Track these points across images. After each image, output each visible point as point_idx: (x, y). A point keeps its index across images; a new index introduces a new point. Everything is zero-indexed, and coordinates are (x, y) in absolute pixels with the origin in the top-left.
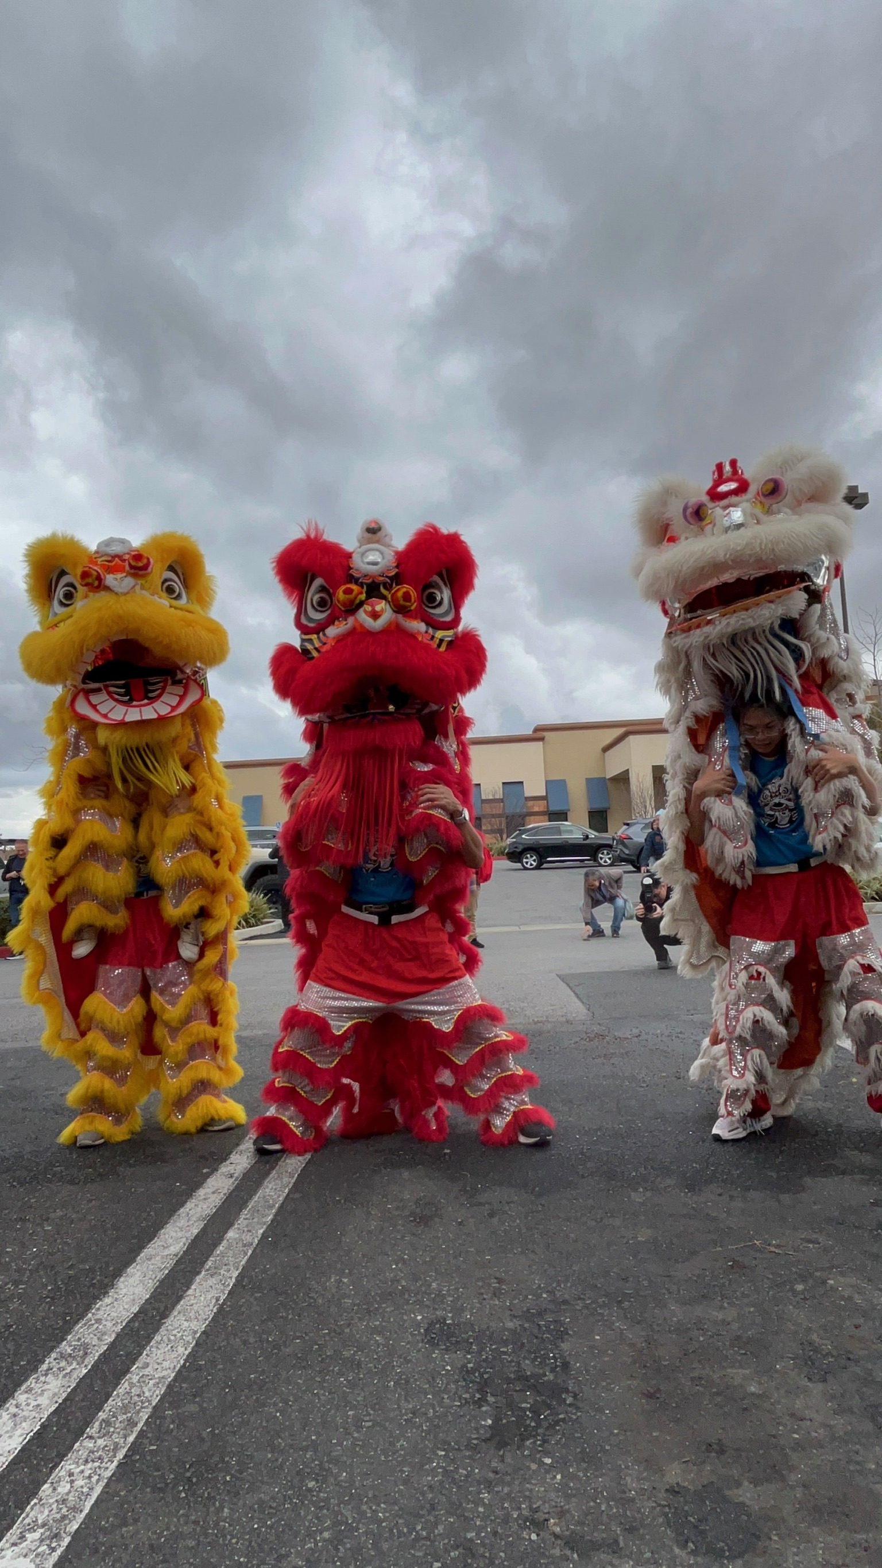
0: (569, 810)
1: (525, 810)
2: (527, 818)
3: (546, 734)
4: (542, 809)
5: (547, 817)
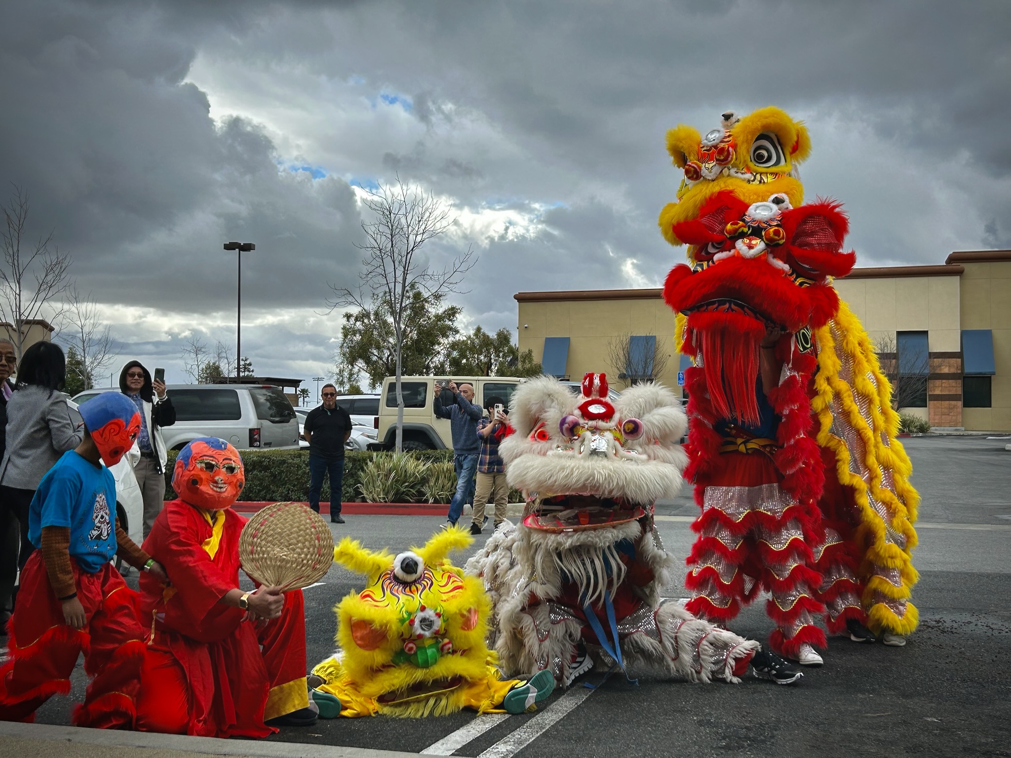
0: (994, 374)
1: (926, 371)
2: (931, 384)
3: (967, 267)
4: (953, 370)
5: (960, 382)
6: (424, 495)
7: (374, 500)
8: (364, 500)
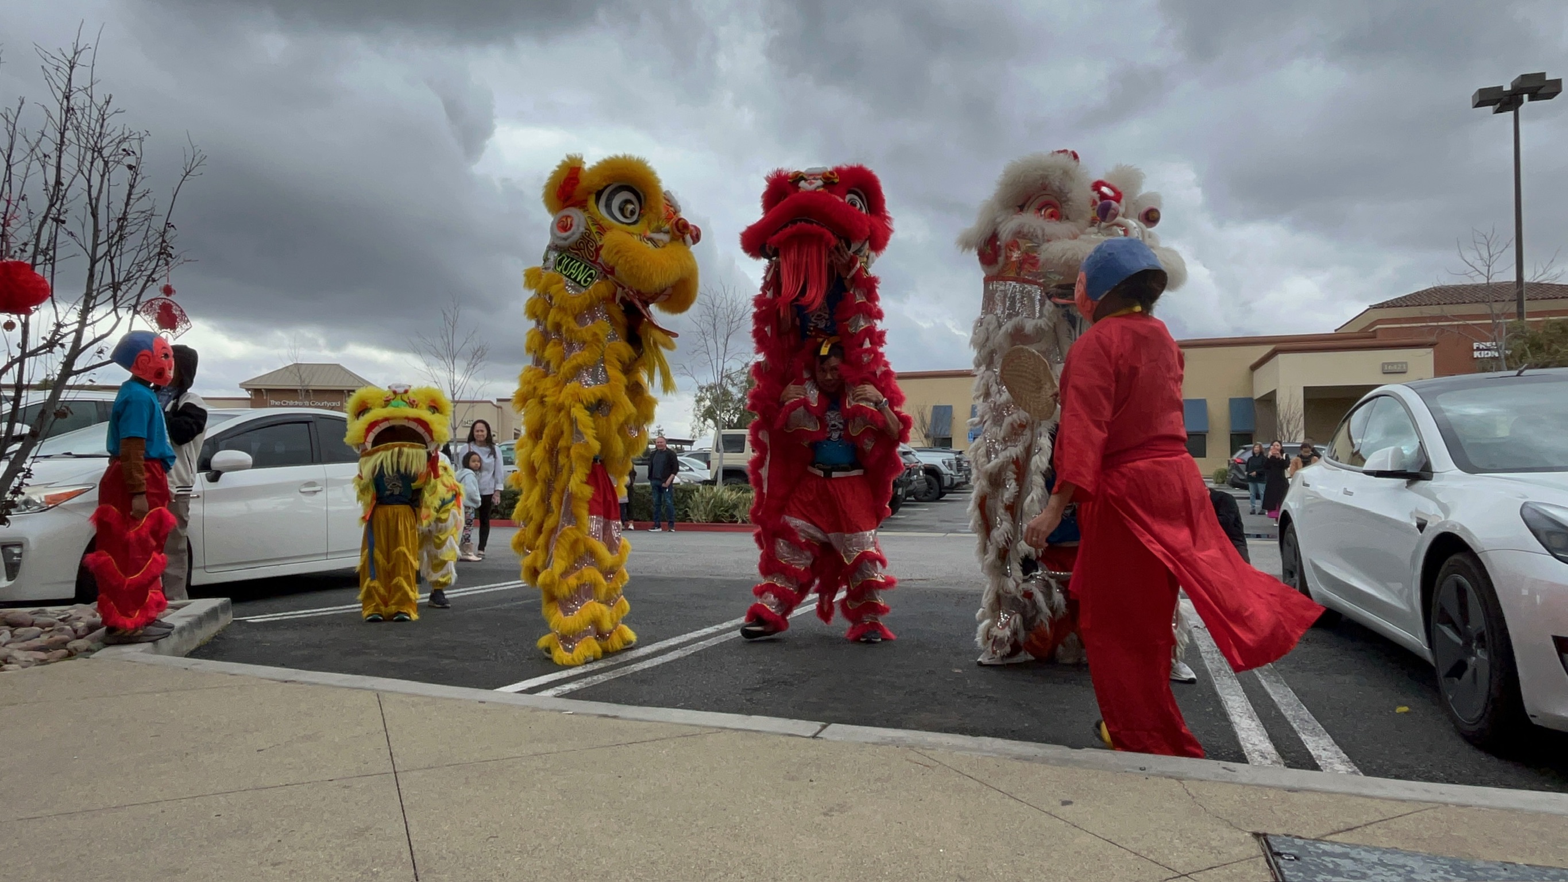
0: (1208, 432)
6: (735, 516)
7: (698, 521)
8: (691, 521)
